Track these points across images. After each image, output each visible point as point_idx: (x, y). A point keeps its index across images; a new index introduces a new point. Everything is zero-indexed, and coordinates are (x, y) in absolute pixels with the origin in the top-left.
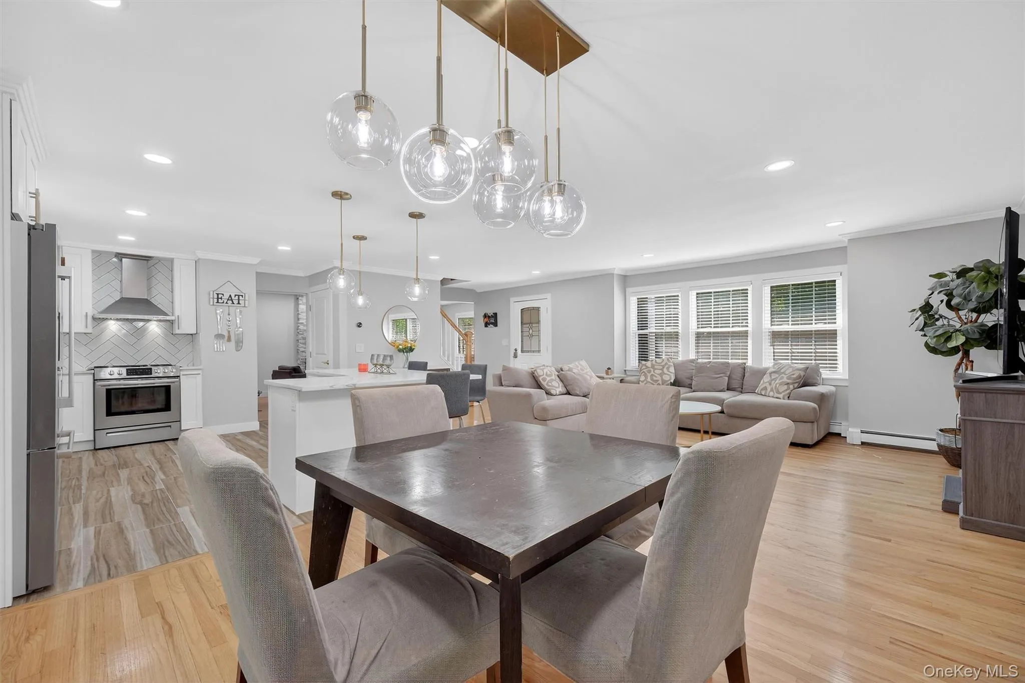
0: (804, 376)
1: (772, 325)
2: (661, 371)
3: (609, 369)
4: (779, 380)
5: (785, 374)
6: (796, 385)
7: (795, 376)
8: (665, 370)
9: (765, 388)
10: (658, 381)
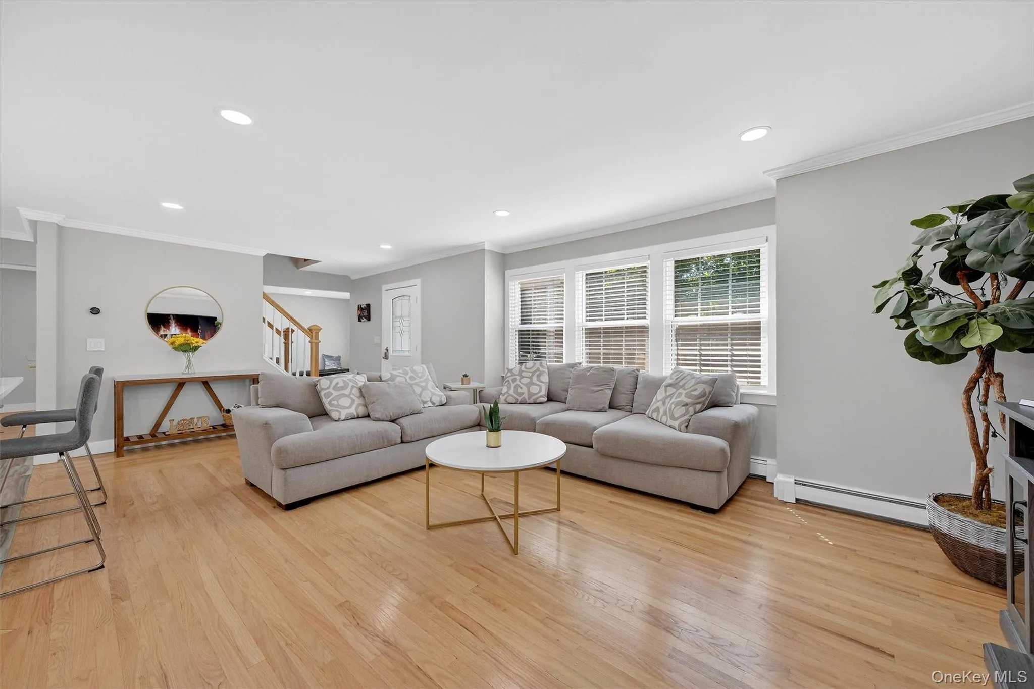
0: (710, 393)
1: (676, 316)
2: (528, 380)
3: (466, 376)
4: (675, 399)
5: (684, 389)
6: (698, 407)
7: (696, 393)
8: (535, 379)
9: (657, 410)
10: (523, 393)
